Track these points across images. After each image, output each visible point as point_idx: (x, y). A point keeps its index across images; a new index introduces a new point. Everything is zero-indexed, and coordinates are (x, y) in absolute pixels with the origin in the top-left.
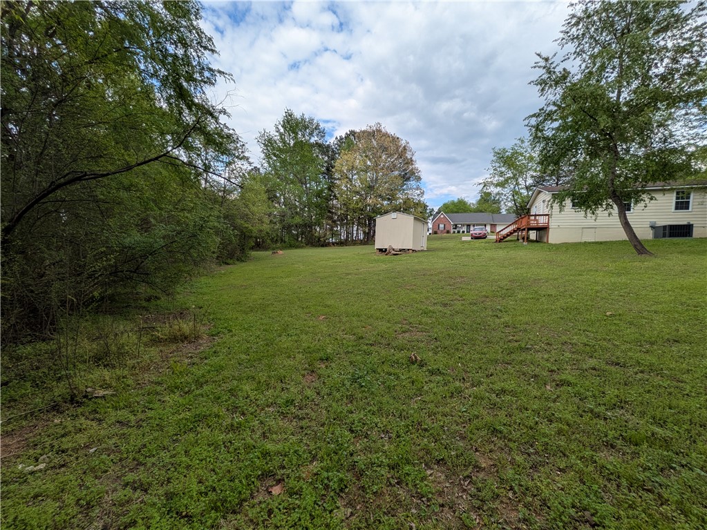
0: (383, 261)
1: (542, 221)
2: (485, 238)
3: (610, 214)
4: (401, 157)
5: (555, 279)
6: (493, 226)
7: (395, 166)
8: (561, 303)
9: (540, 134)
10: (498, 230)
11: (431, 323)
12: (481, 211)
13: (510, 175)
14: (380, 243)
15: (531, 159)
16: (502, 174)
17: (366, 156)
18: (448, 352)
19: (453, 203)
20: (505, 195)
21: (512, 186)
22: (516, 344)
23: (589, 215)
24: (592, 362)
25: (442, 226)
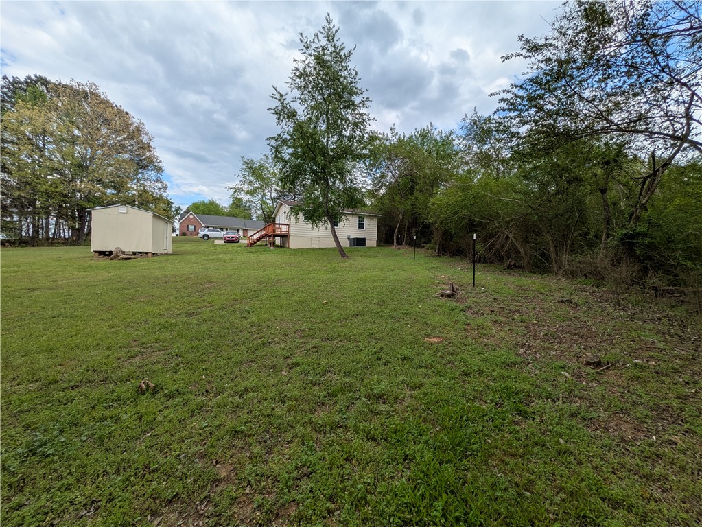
0: (105, 268)
1: (284, 229)
2: (237, 242)
3: (326, 228)
4: (132, 138)
5: (293, 279)
6: (245, 231)
7: (123, 147)
8: (296, 298)
9: (279, 156)
10: (250, 235)
11: (172, 338)
12: (234, 216)
13: (257, 185)
14: (97, 244)
15: (274, 174)
16: (250, 183)
17: (72, 122)
18: (190, 366)
19: (204, 204)
20: (255, 203)
21: (260, 196)
22: (260, 341)
23: (314, 227)
24: (314, 342)
25: (191, 227)
